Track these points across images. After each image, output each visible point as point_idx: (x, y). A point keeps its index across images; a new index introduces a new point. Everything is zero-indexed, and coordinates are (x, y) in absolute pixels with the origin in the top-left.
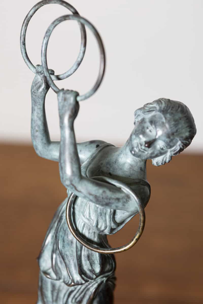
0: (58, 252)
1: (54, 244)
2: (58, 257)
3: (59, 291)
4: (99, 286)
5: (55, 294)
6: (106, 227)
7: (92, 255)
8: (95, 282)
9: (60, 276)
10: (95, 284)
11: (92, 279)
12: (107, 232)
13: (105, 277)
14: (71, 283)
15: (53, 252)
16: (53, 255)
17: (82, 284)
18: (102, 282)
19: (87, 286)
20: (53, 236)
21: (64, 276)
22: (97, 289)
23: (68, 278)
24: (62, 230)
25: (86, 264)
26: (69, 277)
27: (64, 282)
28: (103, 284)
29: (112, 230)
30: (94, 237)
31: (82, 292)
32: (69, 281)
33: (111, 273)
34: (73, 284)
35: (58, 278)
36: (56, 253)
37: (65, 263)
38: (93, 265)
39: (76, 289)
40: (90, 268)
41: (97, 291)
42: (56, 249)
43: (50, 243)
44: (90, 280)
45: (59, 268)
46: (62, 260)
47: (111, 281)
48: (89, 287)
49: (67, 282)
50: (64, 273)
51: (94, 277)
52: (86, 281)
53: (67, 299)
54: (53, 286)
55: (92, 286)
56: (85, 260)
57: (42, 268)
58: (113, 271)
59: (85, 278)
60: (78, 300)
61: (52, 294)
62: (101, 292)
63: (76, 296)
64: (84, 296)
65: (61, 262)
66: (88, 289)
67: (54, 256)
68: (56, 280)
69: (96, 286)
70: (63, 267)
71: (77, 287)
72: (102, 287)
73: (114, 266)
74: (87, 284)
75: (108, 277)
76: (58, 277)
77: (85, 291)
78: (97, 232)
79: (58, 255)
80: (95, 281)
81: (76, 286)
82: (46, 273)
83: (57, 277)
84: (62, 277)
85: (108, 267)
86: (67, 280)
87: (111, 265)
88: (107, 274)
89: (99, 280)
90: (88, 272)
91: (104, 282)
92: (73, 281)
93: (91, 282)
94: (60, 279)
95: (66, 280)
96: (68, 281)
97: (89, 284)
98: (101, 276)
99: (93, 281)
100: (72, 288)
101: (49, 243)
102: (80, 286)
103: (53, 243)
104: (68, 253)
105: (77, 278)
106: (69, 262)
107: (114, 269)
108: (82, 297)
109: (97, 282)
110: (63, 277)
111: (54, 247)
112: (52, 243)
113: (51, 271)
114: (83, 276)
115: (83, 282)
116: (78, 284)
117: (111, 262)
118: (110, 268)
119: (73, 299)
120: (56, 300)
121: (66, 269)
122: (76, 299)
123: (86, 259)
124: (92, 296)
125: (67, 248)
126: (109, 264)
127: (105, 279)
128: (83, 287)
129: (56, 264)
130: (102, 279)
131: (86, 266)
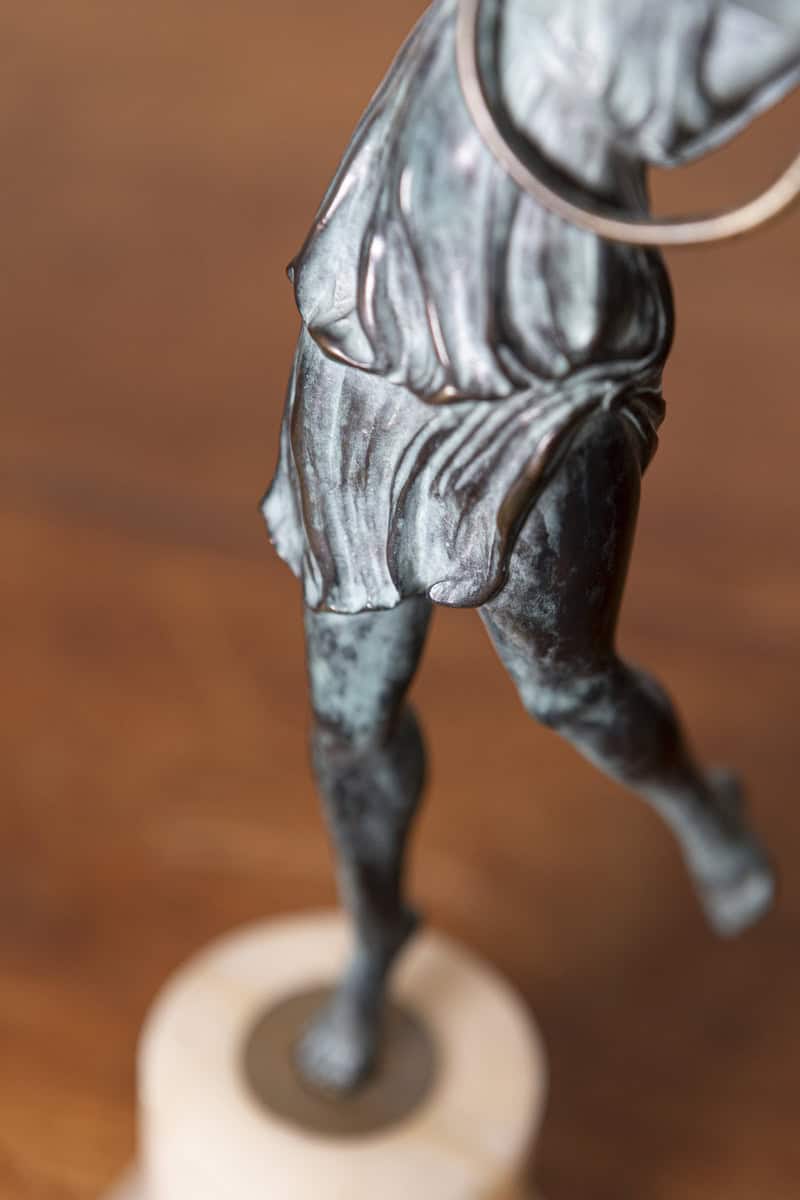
0: (396, 228)
1: (381, 192)
2: (392, 254)
3: (379, 432)
4: (578, 417)
5: (359, 447)
6: (652, 110)
7: (563, 250)
8: (558, 397)
9: (393, 352)
10: (556, 406)
11: (545, 375)
12: (652, 143)
13: (617, 379)
14: (442, 387)
15: (373, 227)
16: (371, 241)
17: (493, 398)
18: (594, 403)
19: (518, 412)
20: (379, 154)
21: (411, 356)
22: (564, 433)
23: (428, 361)
24: (429, 112)
25: (528, 298)
26: (433, 359)
27: (409, 384)
28: (596, 413)
29: (681, 136)
30: (588, 156)
31: (491, 440)
32: (432, 378)
33: (646, 368)
34: (450, 391)
35: (380, 365)
36: (385, 235)
37: (425, 285)
38: (562, 305)
39: (460, 420)
40: (546, 319)
41: (563, 446)
42: (389, 216)
43: (361, 187)
44: (536, 384)
45: (393, 312)
46: (409, 269)
47: (637, 413)
48: (526, 417)
49: (420, 384)
50: (416, 339)
51: (560, 365)
52: (519, 386)
53: (415, 475)
54: (355, 404)
55: (544, 414)
56: (526, 277)
57: (308, 314)
58: (654, 354)
59: (515, 367)
60: (465, 478)
61: (345, 447)
62: (581, 451)
63: (457, 463)
64: (496, 463)
65: (404, 283)
66: (523, 430)
67: (377, 247)
68: (372, 371)
69: (560, 414)
70: (412, 308)
71: (469, 413)
72: (588, 430)
73: (662, 333)
74: (520, 399)
75: (628, 382)
76: (382, 355)
77: (504, 435)
78: (604, 131)
79: (398, 244)
80: (559, 388)
81: (463, 408)
82: (326, 335)
83: (376, 358)
84: (400, 360)
85: (633, 333)
86: (425, 374)
87: (648, 328)
88: (622, 367)
89: (581, 390)
90: (533, 341)
91: (606, 404)
92: (452, 376)
93: (541, 396)
94: (390, 368)
95: (417, 373)
96: (426, 380)
97: (529, 404)
98: (595, 371)
99: (549, 387)
100: (446, 415)
101: (355, 186)
102: (483, 408)
103: (375, 189)
104: (443, 234)
105: (475, 361)
106: (446, 279)
107: (659, 350)
108: (487, 464)
109: (568, 399)
110: (404, 361)
111: (377, 204)
112: (370, 185)
113: (350, 326)
114: (506, 355)
115: (503, 387)
116: (475, 394)
117: (650, 310)
118: (644, 340)
119: (440, 474)
120: (362, 477)
121: (423, 319)
122: (459, 472)
123: (533, 267)
124: (535, 463)
125: (441, 208)
126: (642, 320)
127: (609, 390)
128: (499, 415)
129: (382, 292)
130: (598, 389)
131: (526, 309)
